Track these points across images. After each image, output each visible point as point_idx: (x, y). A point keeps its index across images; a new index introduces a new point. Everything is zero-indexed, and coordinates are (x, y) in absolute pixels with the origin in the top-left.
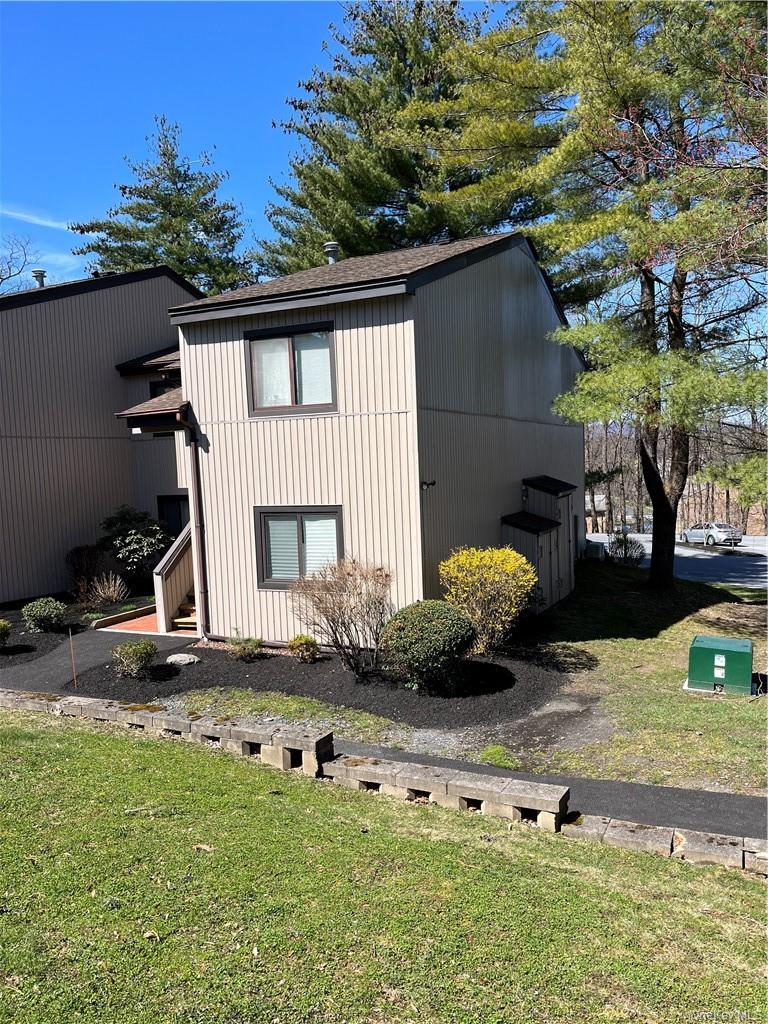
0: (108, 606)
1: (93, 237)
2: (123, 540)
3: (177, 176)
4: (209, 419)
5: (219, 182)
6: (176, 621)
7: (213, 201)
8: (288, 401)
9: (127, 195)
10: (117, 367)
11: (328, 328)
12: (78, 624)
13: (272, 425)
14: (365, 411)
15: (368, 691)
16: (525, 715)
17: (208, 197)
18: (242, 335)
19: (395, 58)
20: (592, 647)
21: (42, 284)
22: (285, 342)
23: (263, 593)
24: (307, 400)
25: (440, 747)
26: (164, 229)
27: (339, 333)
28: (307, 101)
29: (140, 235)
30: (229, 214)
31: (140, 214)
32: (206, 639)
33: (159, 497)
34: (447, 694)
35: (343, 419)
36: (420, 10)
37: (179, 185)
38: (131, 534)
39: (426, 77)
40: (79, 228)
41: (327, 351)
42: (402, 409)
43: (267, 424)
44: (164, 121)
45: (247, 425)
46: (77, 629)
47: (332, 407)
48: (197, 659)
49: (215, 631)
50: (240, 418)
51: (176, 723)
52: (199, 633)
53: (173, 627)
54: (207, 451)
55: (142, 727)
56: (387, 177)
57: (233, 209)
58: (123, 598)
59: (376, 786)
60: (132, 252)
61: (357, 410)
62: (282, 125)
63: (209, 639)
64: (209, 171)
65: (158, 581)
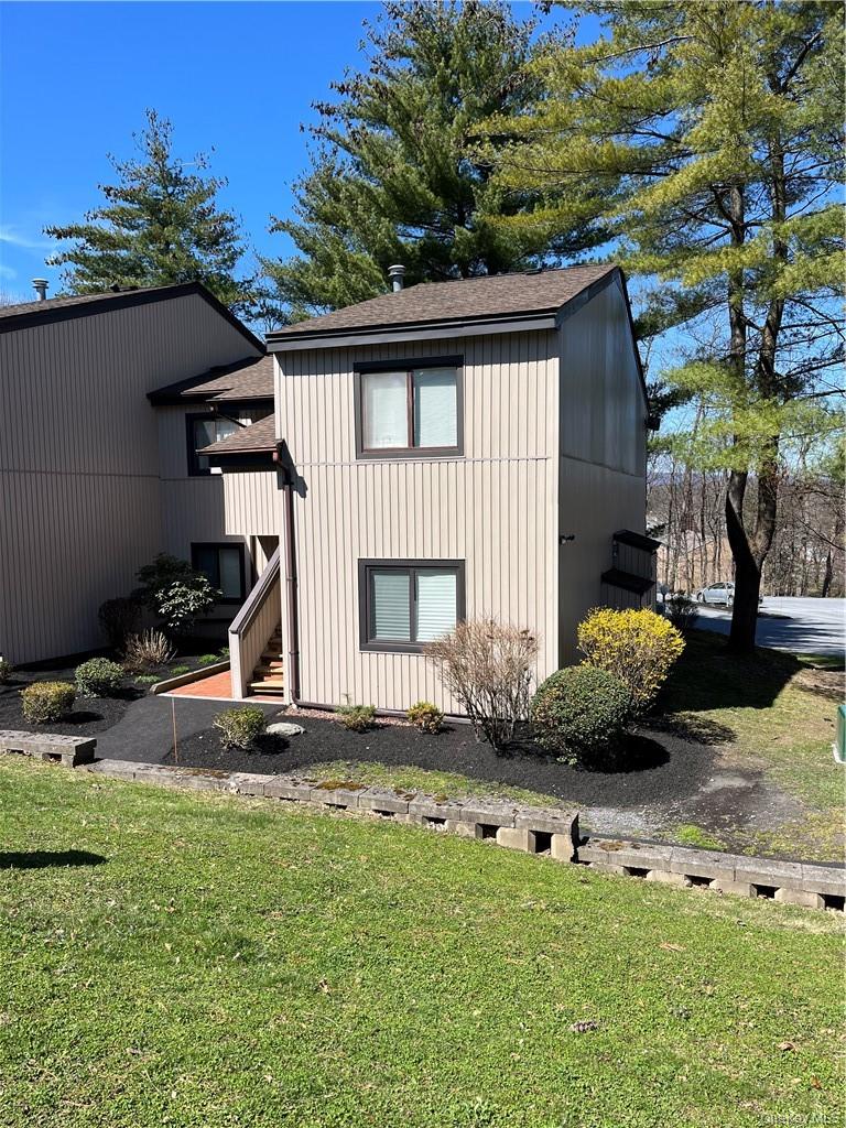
0: (153, 666)
1: (72, 244)
2: (166, 593)
3: (170, 180)
4: (307, 460)
5: (217, 189)
6: (253, 685)
7: (211, 210)
8: (403, 443)
9: (112, 198)
10: (148, 395)
11: (458, 362)
12: (132, 689)
13: (384, 468)
14: (496, 456)
15: (516, 765)
16: (696, 791)
17: (205, 206)
18: (351, 367)
19: (442, 64)
20: (720, 716)
21: (44, 297)
22: (404, 375)
23: (366, 656)
24: (426, 441)
25: (627, 828)
26: (152, 238)
27: (468, 370)
28: (336, 106)
29: (125, 243)
30: (228, 226)
31: (123, 219)
32: (294, 706)
33: (192, 544)
34: (608, 770)
35: (469, 464)
36: (473, 13)
37: (170, 190)
38: (175, 586)
39: (504, 88)
40: (55, 231)
41: (453, 389)
42: (541, 454)
43: (378, 467)
44: (153, 118)
45: (354, 468)
46: (131, 694)
47: (458, 450)
48: (302, 730)
49: (305, 698)
50: (346, 459)
51: (388, 803)
52: (287, 699)
53: (249, 692)
54: (304, 496)
55: (344, 807)
56: (431, 195)
57: (232, 220)
58: (168, 658)
59: (642, 872)
60: (115, 262)
61: (487, 455)
62: (311, 129)
63: (298, 706)
64: (205, 176)
65: (234, 640)
